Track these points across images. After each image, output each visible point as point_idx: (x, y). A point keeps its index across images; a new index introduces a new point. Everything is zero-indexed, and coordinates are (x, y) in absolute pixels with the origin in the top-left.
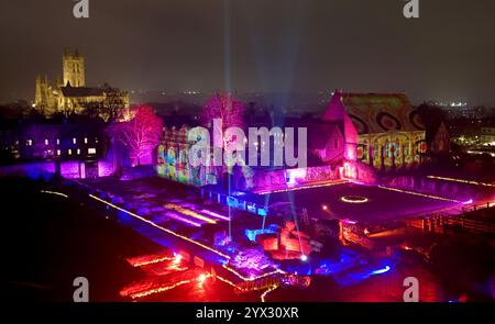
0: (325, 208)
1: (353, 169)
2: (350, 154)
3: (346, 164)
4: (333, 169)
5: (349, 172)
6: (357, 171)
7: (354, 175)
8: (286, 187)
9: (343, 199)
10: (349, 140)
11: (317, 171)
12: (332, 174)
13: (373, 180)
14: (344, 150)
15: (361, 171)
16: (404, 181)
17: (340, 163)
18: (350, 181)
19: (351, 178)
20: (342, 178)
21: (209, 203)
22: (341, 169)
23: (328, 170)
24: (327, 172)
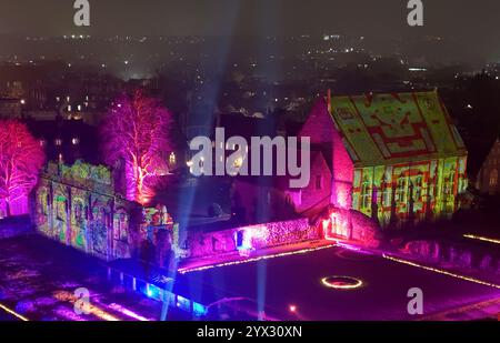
0: (293, 309)
1: (345, 223)
2: (341, 199)
3: (333, 215)
4: (312, 223)
5: (338, 228)
6: (351, 227)
7: (345, 233)
8: (236, 256)
9: (324, 280)
10: (340, 176)
11: (287, 228)
12: (310, 232)
13: (375, 243)
14: (331, 193)
15: (356, 227)
16: (424, 248)
17: (325, 214)
18: (338, 243)
19: (341, 237)
20: (327, 238)
21: (119, 290)
22: (325, 224)
23: (304, 226)
24: (303, 228)
